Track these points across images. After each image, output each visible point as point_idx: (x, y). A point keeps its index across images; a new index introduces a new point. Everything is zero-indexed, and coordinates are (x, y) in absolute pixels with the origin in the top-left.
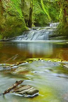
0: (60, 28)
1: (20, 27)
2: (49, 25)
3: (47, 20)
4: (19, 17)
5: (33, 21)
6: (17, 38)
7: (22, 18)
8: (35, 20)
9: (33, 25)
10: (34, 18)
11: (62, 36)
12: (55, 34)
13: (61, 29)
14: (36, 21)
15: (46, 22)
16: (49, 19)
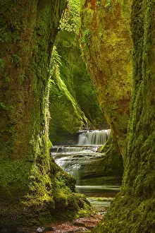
3: (71, 118)
12: (94, 171)
15: (64, 126)
16: (77, 117)
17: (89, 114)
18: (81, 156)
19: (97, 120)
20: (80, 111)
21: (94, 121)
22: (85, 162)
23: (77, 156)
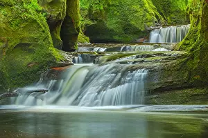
0: (192, 57)
1: (31, 51)
2: (146, 35)
3: (141, 13)
4: (26, 10)
5: (81, 21)
6: (16, 95)
7: (38, 11)
8: (90, 15)
9: (81, 35)
10: (87, 7)
11: (202, 87)
13: (196, 61)
14: (92, 20)
15: (133, 22)
16: (148, 12)
17: (162, 11)
18: (149, 56)
19: (171, 18)
20: (152, 5)
21: (168, 18)
22: (155, 64)
23: (143, 56)
